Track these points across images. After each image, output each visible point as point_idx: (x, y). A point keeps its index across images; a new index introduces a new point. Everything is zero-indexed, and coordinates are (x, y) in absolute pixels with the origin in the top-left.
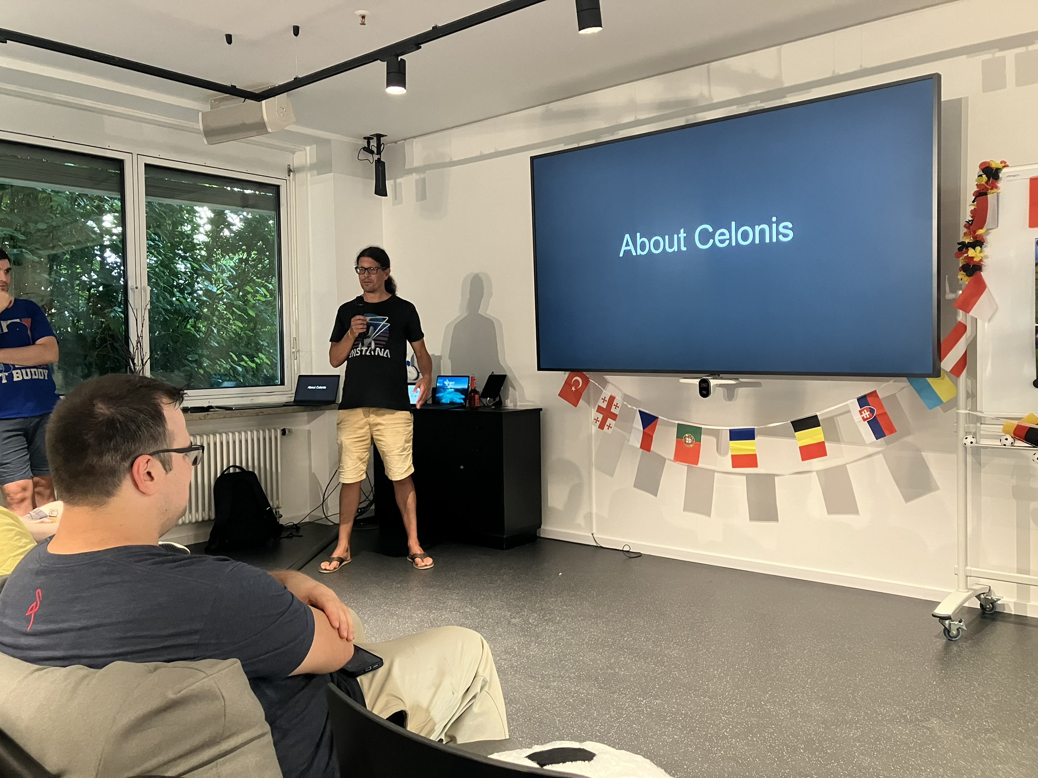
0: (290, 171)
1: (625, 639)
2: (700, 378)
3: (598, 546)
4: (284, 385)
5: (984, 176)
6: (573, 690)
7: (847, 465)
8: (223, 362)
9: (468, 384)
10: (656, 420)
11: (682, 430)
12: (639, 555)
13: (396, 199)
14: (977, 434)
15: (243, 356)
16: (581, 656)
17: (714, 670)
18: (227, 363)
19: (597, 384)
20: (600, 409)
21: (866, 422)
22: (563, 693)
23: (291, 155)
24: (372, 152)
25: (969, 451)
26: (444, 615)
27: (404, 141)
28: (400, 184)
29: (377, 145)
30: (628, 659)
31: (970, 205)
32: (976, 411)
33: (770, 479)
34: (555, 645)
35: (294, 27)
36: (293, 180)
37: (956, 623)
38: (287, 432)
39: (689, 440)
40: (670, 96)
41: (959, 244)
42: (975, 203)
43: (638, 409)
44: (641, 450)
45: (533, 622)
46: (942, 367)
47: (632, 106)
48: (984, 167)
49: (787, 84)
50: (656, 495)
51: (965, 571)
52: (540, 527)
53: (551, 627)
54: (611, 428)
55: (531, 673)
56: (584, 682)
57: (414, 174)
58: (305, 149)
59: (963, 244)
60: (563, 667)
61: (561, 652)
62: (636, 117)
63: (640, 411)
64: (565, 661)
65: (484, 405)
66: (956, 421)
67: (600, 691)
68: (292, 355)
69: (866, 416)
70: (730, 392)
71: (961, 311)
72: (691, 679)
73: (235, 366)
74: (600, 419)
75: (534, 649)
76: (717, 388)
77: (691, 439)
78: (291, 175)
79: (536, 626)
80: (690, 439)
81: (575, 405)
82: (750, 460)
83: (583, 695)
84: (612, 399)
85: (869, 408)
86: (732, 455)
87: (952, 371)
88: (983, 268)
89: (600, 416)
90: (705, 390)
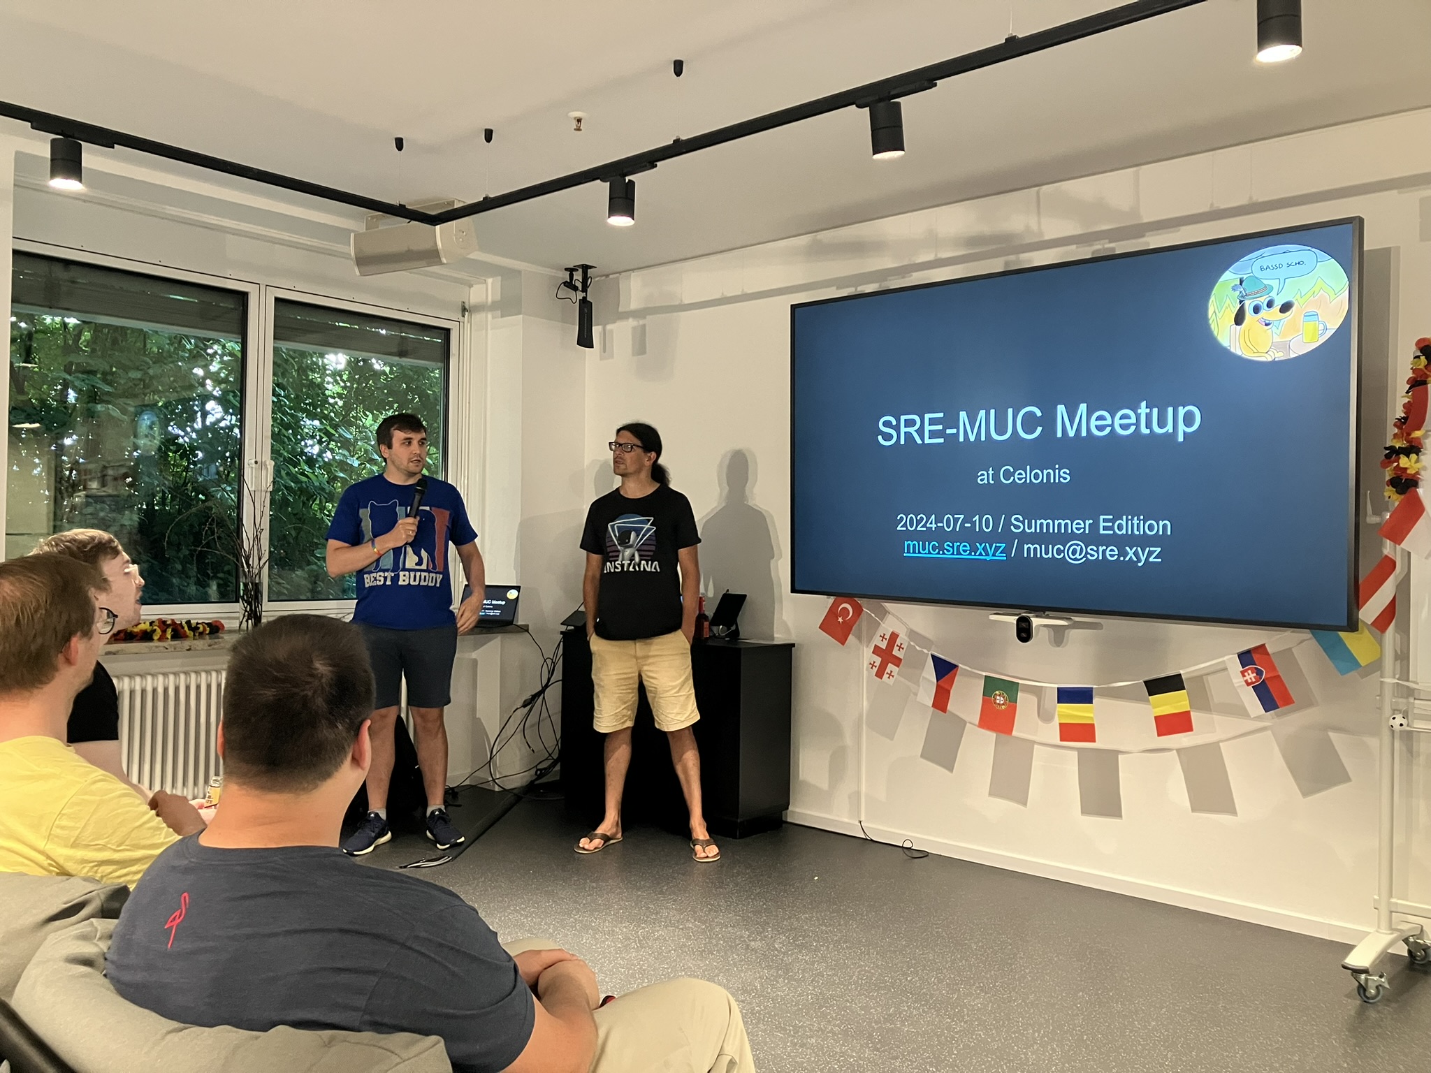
0: (464, 310)
1: (909, 979)
2: (1017, 615)
3: (867, 839)
5: (1423, 358)
6: (838, 1050)
7: (1221, 744)
10: (955, 669)
11: (991, 685)
12: (925, 855)
13: (604, 352)
14: (1410, 713)
16: (848, 1001)
17: (1034, 1031)
19: (873, 615)
20: (877, 651)
21: (1251, 687)
22: (823, 1054)
23: (468, 288)
24: (575, 289)
25: (1397, 735)
26: (658, 931)
27: (618, 275)
28: (611, 331)
29: (582, 279)
30: (914, 1008)
31: (1403, 397)
32: (1408, 680)
33: (1112, 756)
34: (812, 982)
35: (486, 130)
36: (468, 322)
37: (1376, 978)
39: (1000, 700)
40: (985, 229)
41: (1386, 449)
42: (1410, 394)
43: (930, 653)
44: (932, 708)
45: (780, 948)
46: (1360, 617)
47: (932, 240)
48: (1422, 345)
49: (1147, 219)
50: (951, 770)
51: (1389, 904)
52: (788, 809)
53: (804, 957)
55: (780, 1023)
56: (853, 1040)
57: (631, 320)
58: (486, 282)
59: (1392, 448)
60: (824, 1015)
61: (820, 993)
62: (936, 255)
63: (933, 656)
64: (826, 1007)
65: (715, 634)
66: (1379, 693)
67: (876, 1055)
69: (1251, 678)
70: (1058, 636)
71: (1388, 541)
72: (1001, 1043)
74: (877, 664)
75: (782, 987)
76: (1041, 629)
77: (1003, 697)
78: (466, 316)
79: (784, 953)
80: (1002, 699)
81: (842, 642)
82: (1083, 732)
83: (852, 1060)
84: (894, 636)
85: (1256, 668)
86: (1061, 724)
87: (1374, 623)
88: (1420, 483)
89: (878, 660)
90: (1024, 632)
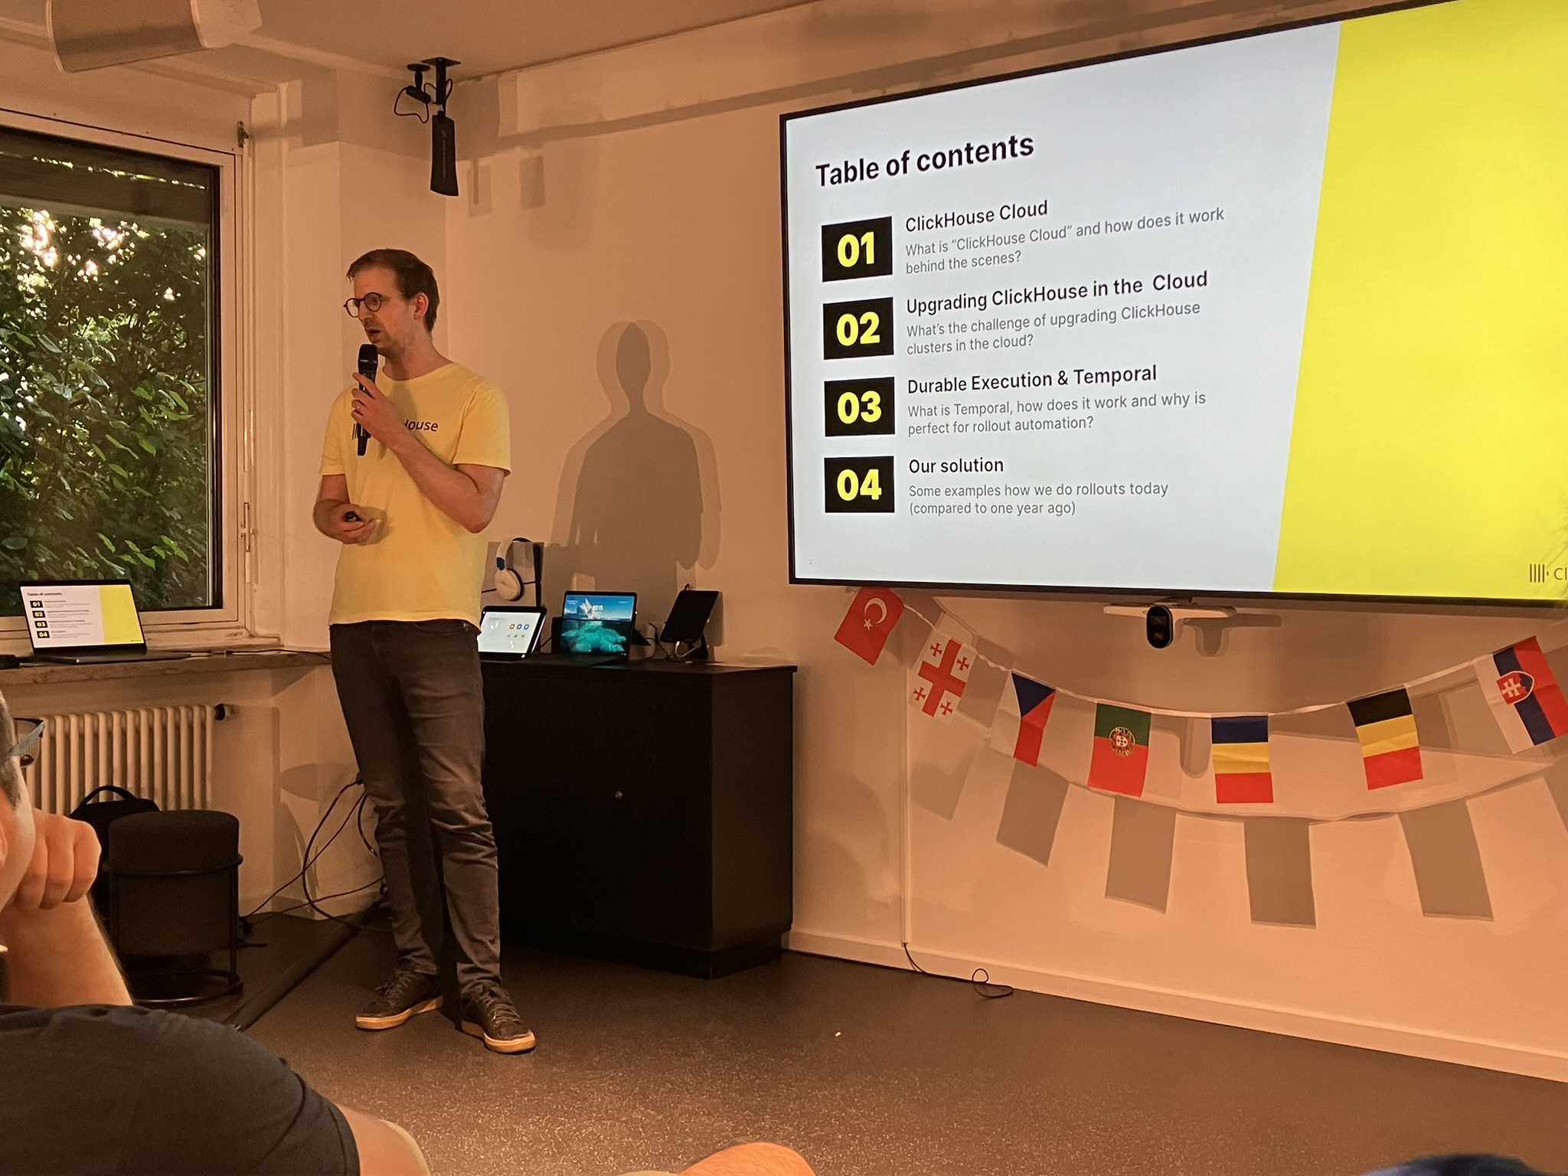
0: (242, 135)
2: (1148, 605)
3: (915, 972)
4: (221, 607)
7: (1468, 803)
8: (82, 555)
9: (634, 611)
10: (1050, 695)
11: (1108, 719)
12: (1007, 992)
13: (476, 201)
15: (129, 543)
18: (93, 556)
19: (920, 615)
20: (926, 671)
21: (1513, 704)
23: (247, 100)
24: (426, 99)
26: (586, 1127)
27: (494, 76)
28: (487, 168)
29: (437, 85)
33: (1296, 829)
36: (249, 153)
38: (227, 713)
43: (1010, 671)
44: (1015, 760)
50: (1044, 861)
52: (790, 929)
54: (951, 711)
57: (518, 149)
58: (277, 89)
63: (1014, 676)
65: (668, 657)
68: (241, 540)
69: (1513, 691)
70: (1211, 638)
73: (109, 563)
74: (927, 693)
76: (1185, 626)
77: (1127, 737)
78: (245, 146)
80: (1125, 739)
81: (872, 660)
82: (1257, 786)
84: (953, 647)
85: (1521, 675)
86: (1218, 777)
89: (928, 686)
90: (1159, 631)
